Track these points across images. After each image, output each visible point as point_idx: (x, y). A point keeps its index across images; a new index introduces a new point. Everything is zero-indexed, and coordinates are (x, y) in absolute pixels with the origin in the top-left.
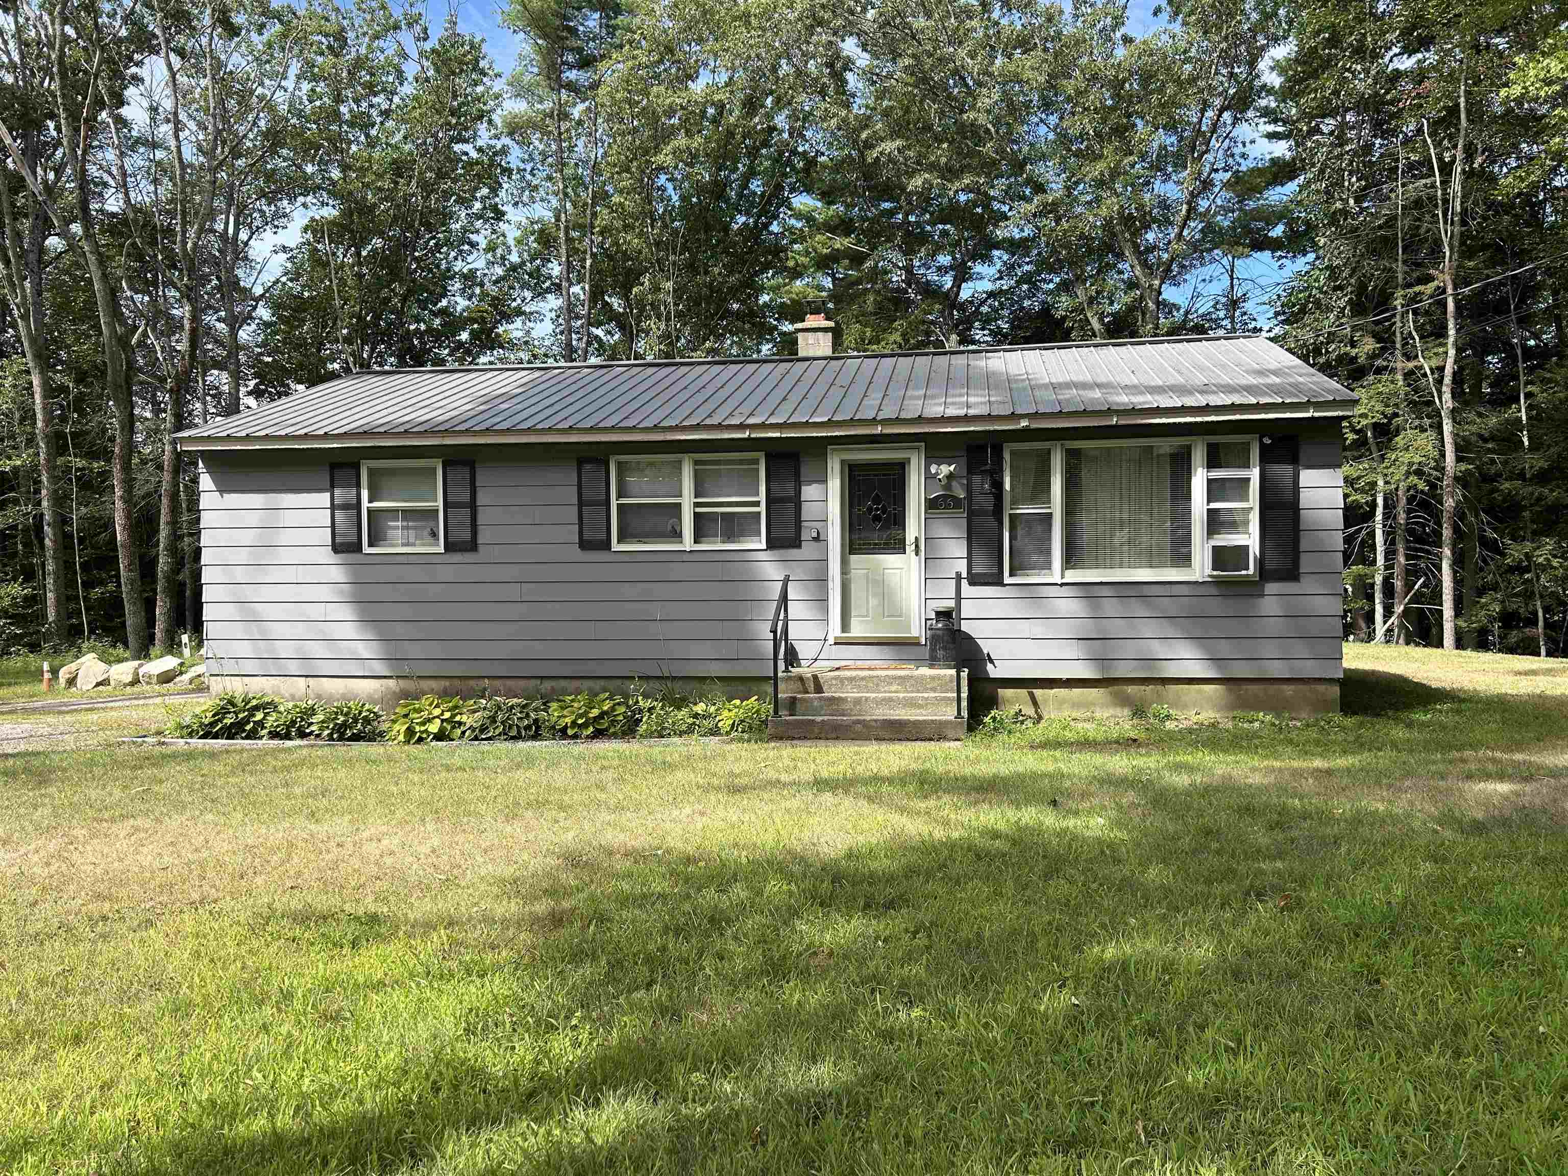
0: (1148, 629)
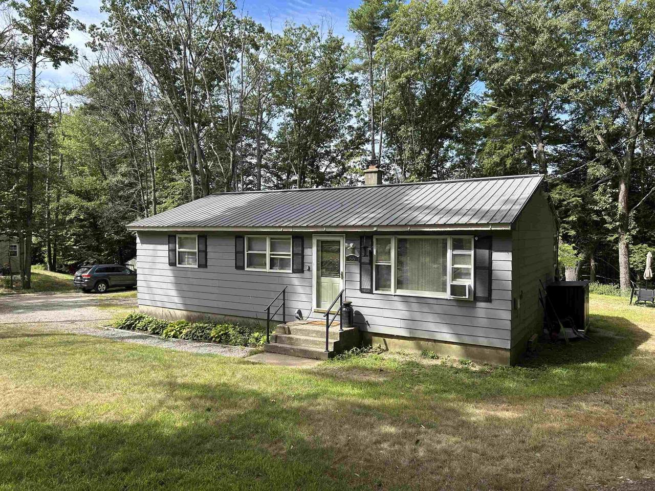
0: (430, 318)
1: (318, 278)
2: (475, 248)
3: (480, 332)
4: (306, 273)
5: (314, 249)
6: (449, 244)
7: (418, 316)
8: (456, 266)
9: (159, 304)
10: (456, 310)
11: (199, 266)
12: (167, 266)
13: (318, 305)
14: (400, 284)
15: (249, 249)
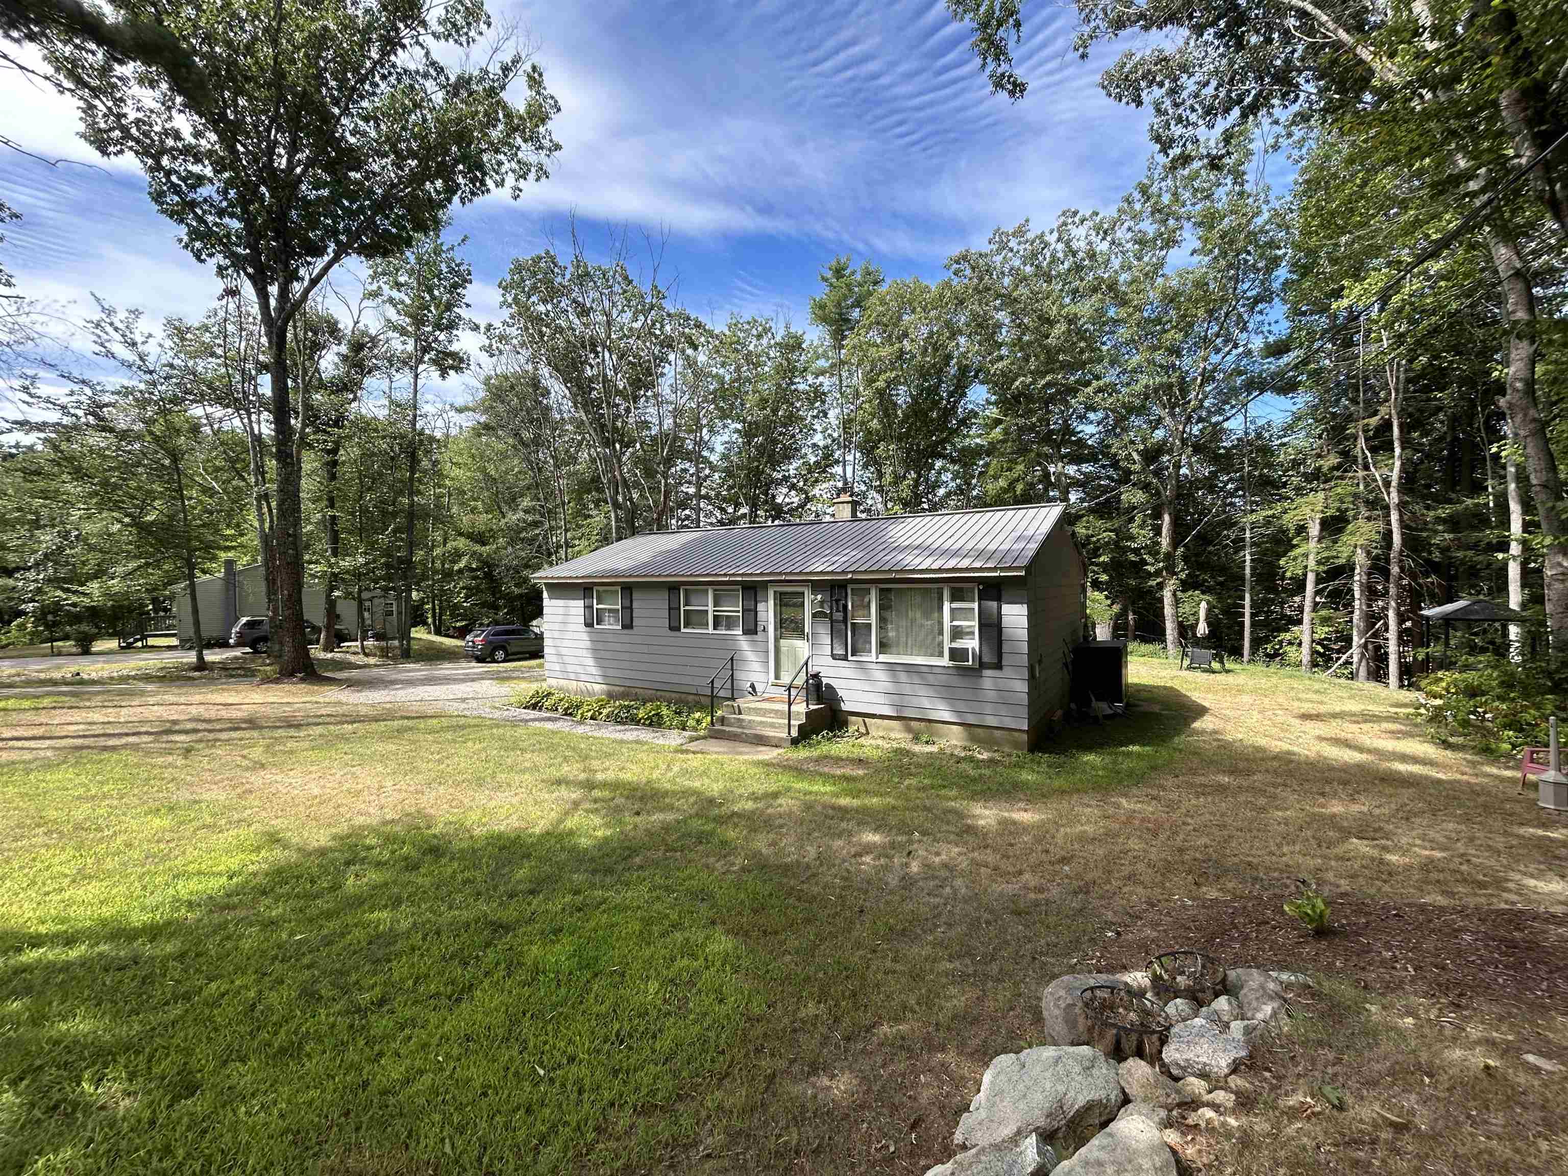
0: (922, 691)
1: (776, 640)
2: (980, 599)
3: (988, 709)
4: (760, 636)
5: (771, 603)
6: (946, 594)
7: (907, 689)
8: (956, 623)
9: (572, 676)
10: (956, 681)
11: (624, 627)
12: (582, 628)
13: (777, 677)
14: (883, 647)
15: (686, 604)
